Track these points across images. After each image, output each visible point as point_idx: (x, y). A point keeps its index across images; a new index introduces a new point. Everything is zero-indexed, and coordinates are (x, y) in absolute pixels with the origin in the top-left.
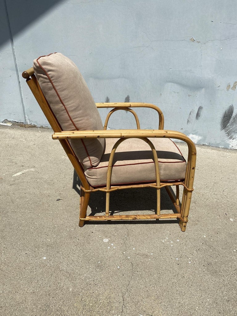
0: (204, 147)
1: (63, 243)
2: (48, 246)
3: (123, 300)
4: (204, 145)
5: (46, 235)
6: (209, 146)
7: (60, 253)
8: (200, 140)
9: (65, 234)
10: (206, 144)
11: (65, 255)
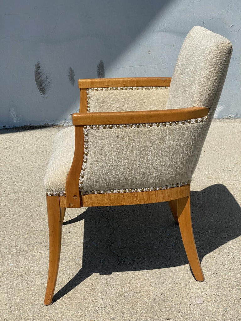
0: (229, 120)
1: (32, 250)
2: (13, 254)
3: (108, 286)
4: (228, 118)
5: (9, 245)
6: (237, 118)
7: (30, 258)
8: (222, 111)
9: (33, 241)
10: (232, 116)
11: (35, 260)
